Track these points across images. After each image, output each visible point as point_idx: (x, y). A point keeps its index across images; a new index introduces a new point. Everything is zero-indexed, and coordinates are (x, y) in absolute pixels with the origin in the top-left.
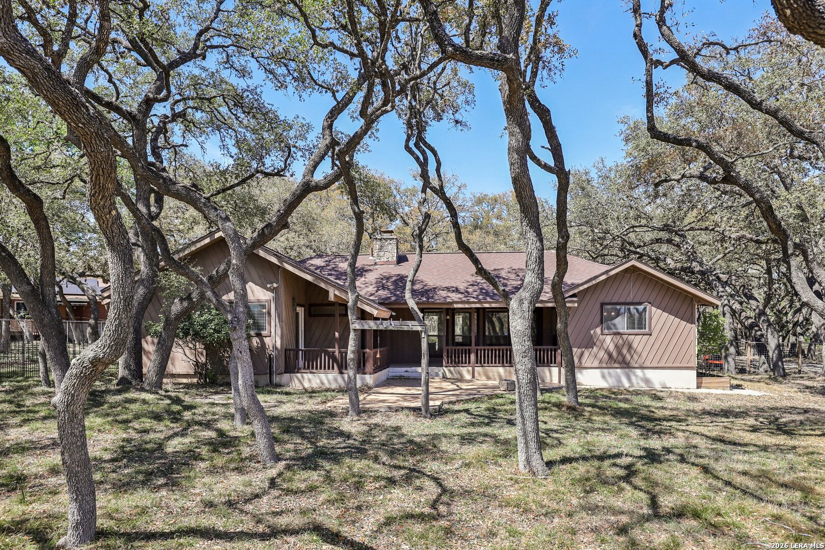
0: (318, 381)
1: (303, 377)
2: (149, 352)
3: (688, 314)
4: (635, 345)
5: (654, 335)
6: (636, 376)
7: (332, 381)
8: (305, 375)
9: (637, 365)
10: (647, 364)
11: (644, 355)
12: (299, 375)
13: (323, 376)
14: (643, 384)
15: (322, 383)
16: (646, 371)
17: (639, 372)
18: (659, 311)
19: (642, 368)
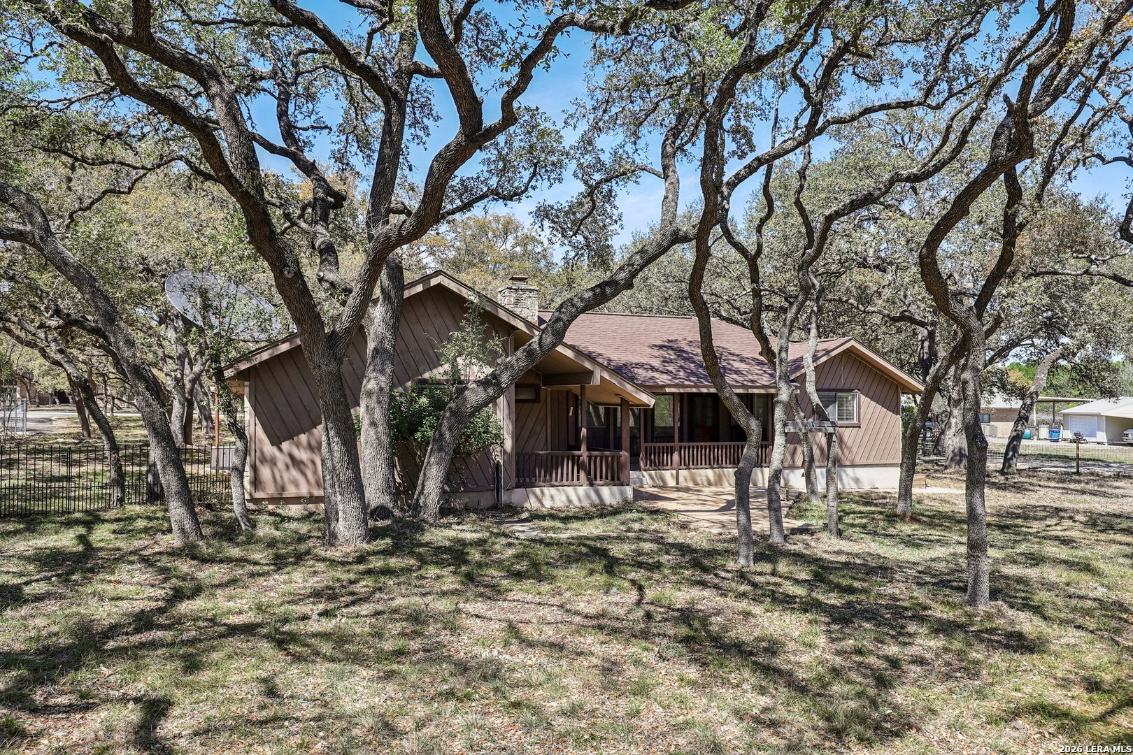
0: (564, 498)
1: (542, 493)
2: (302, 462)
3: (894, 404)
4: (845, 438)
5: (863, 426)
6: (847, 475)
7: (583, 498)
8: (546, 490)
9: (848, 463)
10: (857, 461)
11: (854, 450)
12: (537, 490)
13: (570, 490)
14: (853, 485)
15: (570, 501)
16: (856, 469)
17: (849, 470)
18: (868, 400)
19: (853, 466)
